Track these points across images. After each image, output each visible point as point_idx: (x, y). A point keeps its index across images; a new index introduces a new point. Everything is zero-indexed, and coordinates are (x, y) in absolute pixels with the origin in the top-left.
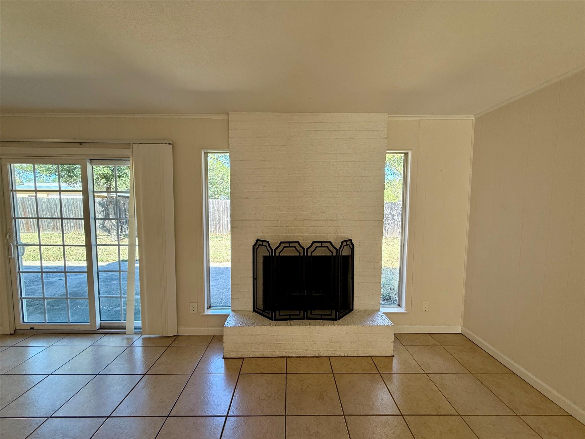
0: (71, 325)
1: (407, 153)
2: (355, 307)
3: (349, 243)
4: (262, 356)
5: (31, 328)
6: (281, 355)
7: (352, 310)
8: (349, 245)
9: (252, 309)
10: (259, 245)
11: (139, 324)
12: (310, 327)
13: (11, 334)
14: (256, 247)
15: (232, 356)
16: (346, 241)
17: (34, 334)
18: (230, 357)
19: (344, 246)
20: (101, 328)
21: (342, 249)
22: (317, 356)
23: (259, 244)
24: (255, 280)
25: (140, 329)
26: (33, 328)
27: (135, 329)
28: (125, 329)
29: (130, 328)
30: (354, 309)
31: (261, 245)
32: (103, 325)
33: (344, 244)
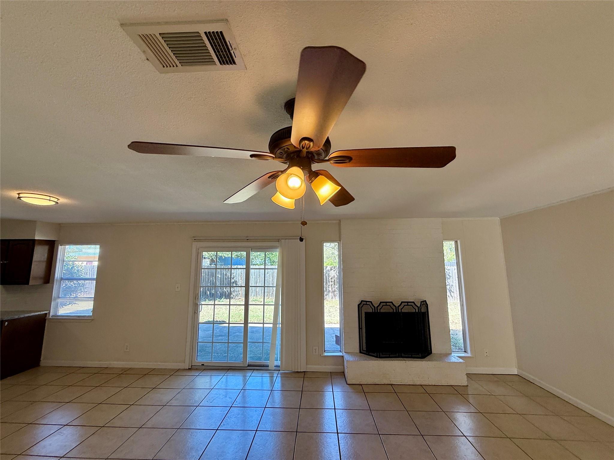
0: (230, 363)
1: (457, 241)
2: (434, 350)
3: (424, 303)
4: (374, 383)
5: (202, 365)
6: (387, 383)
7: (431, 353)
8: (425, 304)
9: (358, 351)
10: (364, 304)
11: (278, 363)
12: (406, 362)
13: (189, 369)
14: (361, 306)
15: (354, 383)
16: (423, 301)
17: (204, 369)
18: (352, 383)
19: (422, 305)
20: (248, 366)
21: (421, 307)
22: (412, 384)
23: (362, 304)
24: (361, 330)
25: (279, 367)
26: (204, 365)
29: (272, 367)
30: (432, 352)
31: (365, 304)
33: (422, 303)
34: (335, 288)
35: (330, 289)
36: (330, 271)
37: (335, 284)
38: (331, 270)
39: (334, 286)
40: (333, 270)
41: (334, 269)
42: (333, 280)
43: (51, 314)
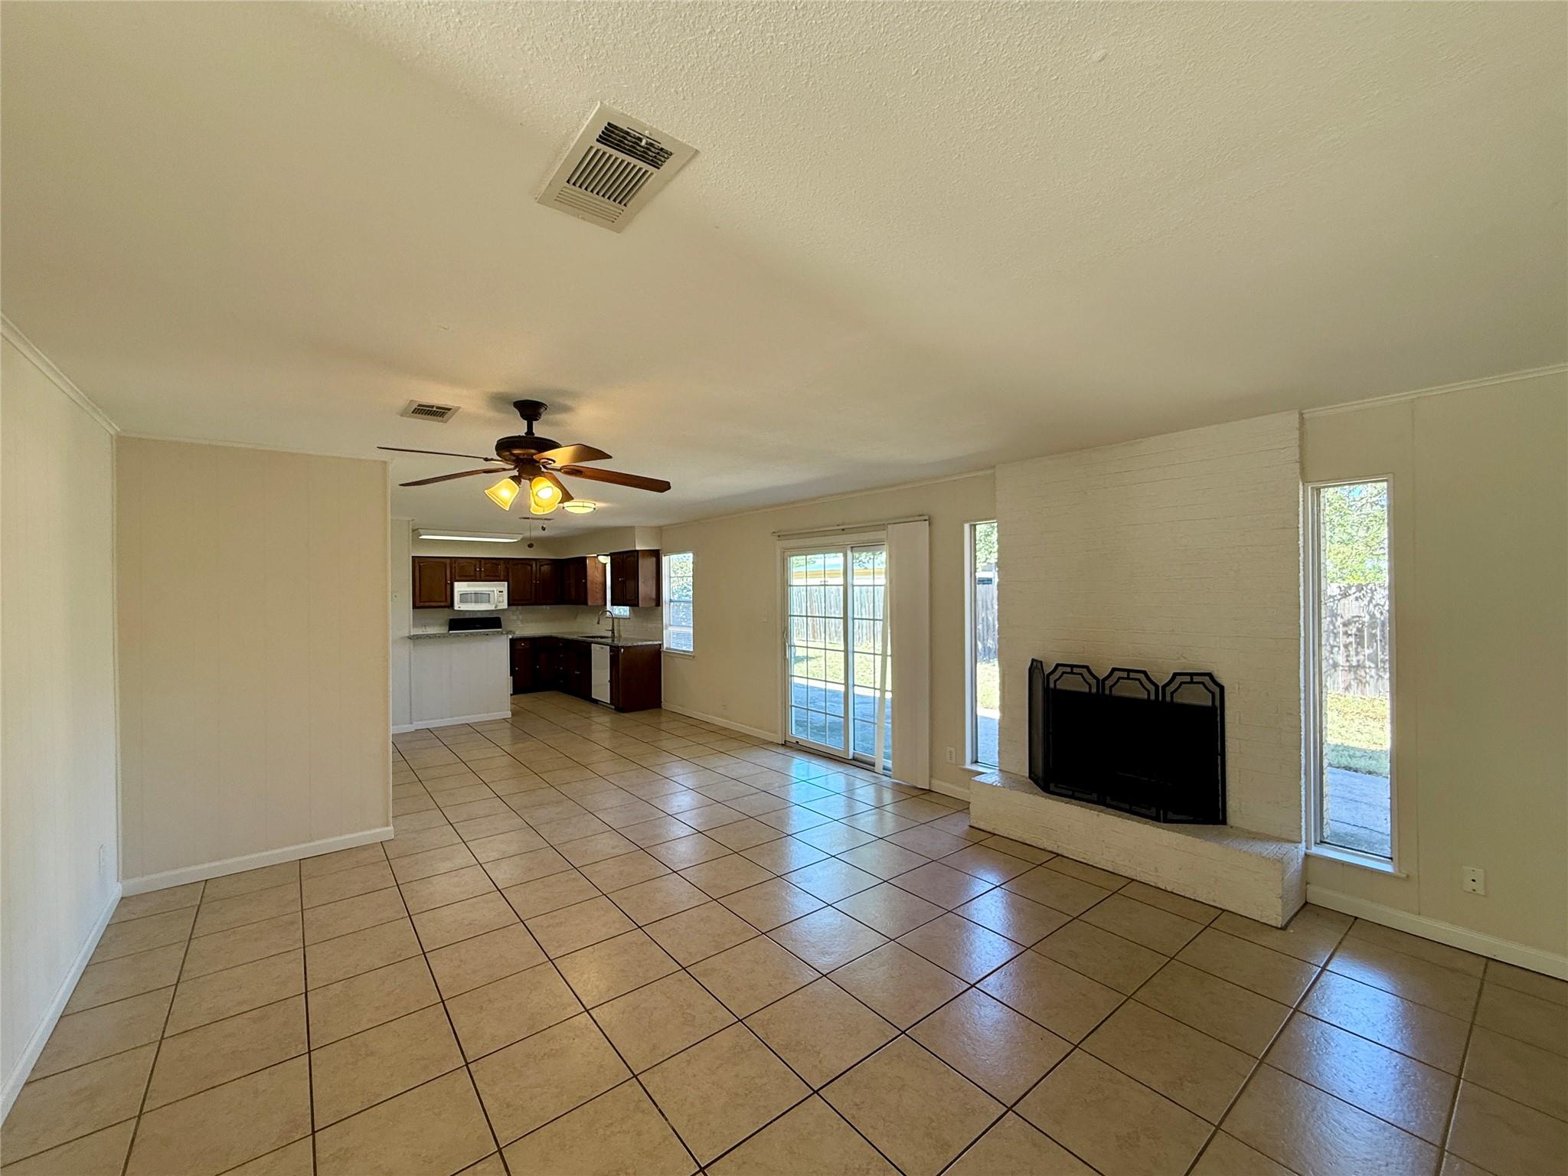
0: (829, 747)
3: (1202, 680)
5: (797, 741)
7: (1224, 823)
8: (1202, 683)
9: (1027, 775)
10: (1035, 668)
11: (889, 764)
13: (782, 744)
14: (1033, 671)
15: (982, 827)
17: (798, 749)
18: (977, 826)
19: (1184, 683)
20: (854, 759)
21: (1171, 687)
26: (800, 743)
27: (884, 769)
28: (874, 766)
29: (879, 768)
30: (1228, 820)
32: (856, 756)
33: (1183, 678)
34: (1361, 657)
35: (1341, 659)
36: (1339, 600)
37: (1360, 644)
38: (1345, 595)
39: (1356, 649)
40: (1352, 597)
41: (1358, 594)
42: (1353, 630)
43: (665, 646)
